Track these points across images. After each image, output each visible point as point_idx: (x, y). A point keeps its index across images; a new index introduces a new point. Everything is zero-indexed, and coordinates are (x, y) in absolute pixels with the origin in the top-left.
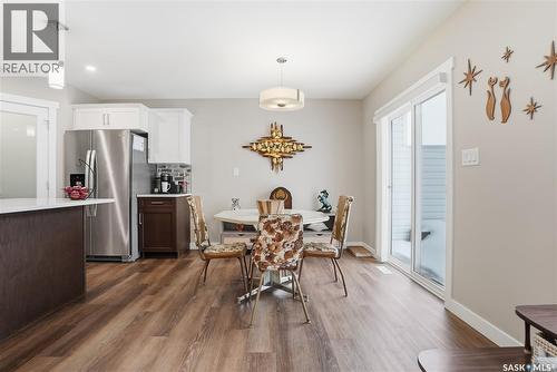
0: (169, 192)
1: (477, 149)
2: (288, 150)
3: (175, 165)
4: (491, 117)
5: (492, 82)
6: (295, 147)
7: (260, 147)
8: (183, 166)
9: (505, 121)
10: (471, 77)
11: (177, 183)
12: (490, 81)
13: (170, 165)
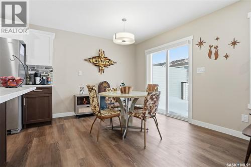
0: (41, 84)
1: (204, 68)
2: (107, 63)
3: (42, 67)
4: (210, 57)
5: (211, 46)
6: (110, 62)
7: (94, 60)
8: (47, 68)
9: (216, 59)
10: (201, 43)
11: (45, 78)
12: (210, 46)
13: (38, 66)
